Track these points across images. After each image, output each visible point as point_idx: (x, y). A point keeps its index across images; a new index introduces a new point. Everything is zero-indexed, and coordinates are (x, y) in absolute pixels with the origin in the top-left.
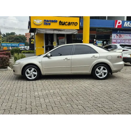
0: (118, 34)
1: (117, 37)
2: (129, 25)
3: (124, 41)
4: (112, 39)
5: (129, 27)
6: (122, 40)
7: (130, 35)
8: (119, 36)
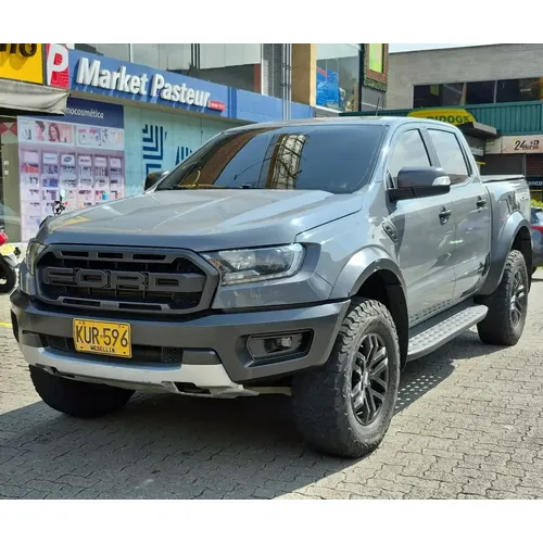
1: (41, 138)
2: (100, 75)
3: (71, 163)
4: (17, 145)
5: (99, 87)
6: (64, 157)
7: (94, 132)
8: (50, 132)
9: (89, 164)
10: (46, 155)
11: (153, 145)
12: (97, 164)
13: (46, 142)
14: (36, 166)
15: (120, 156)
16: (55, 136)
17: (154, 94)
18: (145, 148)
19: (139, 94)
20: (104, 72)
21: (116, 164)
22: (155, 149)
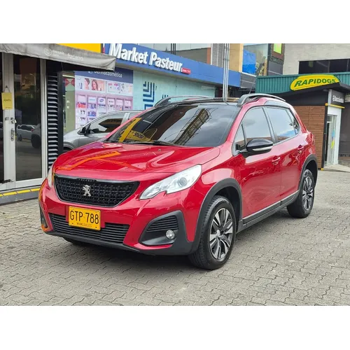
0: (91, 79)
1: (87, 88)
2: (122, 52)
3: (104, 103)
4: (74, 91)
5: (121, 59)
6: (100, 99)
7: (117, 85)
8: (92, 85)
9: (113, 104)
10: (90, 98)
11: (149, 93)
12: (118, 104)
13: (90, 90)
14: (84, 104)
15: (131, 100)
16: (95, 87)
17: (151, 63)
18: (144, 95)
19: (143, 63)
20: (124, 50)
21: (128, 104)
22: (150, 96)
